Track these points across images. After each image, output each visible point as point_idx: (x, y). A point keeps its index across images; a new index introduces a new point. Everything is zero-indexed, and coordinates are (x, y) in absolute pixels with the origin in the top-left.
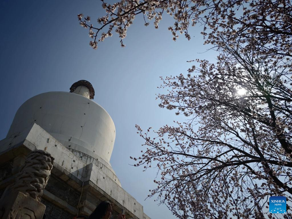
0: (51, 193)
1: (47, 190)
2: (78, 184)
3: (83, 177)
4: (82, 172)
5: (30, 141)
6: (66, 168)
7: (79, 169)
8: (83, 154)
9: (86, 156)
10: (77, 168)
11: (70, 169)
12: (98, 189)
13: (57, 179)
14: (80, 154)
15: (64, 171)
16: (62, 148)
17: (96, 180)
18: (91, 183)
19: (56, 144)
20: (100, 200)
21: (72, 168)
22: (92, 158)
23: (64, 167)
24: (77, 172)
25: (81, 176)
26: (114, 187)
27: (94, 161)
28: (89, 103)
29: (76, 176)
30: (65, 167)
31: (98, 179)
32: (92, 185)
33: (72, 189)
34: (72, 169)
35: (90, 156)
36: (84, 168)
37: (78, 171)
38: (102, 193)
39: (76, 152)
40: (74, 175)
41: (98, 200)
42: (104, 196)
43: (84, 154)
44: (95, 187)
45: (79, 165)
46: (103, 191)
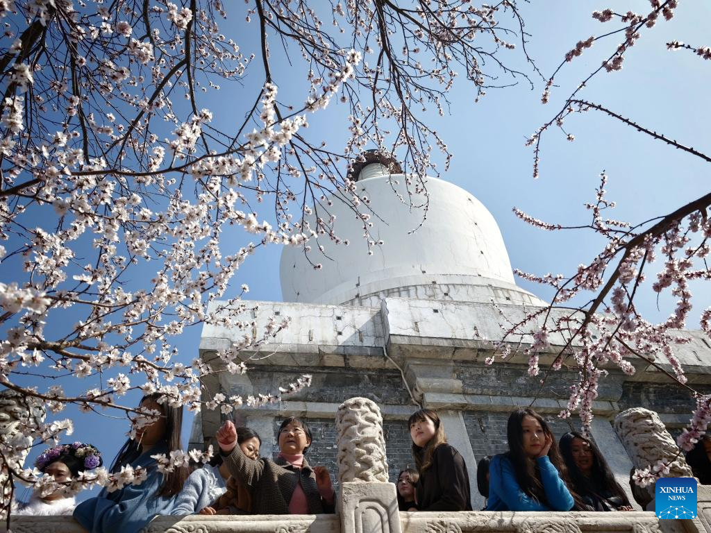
0: (330, 402)
1: (317, 401)
2: (371, 356)
3: (380, 337)
4: (371, 328)
5: (211, 336)
6: (323, 341)
7: (360, 326)
8: (384, 293)
9: (393, 292)
10: (354, 327)
11: (336, 337)
12: (425, 342)
13: (321, 371)
14: (378, 296)
15: (319, 350)
16: (296, 309)
17: (411, 325)
18: (398, 338)
19: (278, 310)
20: (454, 361)
21: (340, 333)
22: (410, 288)
23: (317, 340)
24: (358, 334)
25: (374, 338)
26: (480, 315)
27: (418, 291)
28: (364, 190)
29: (359, 344)
30: (320, 341)
31: (416, 323)
32: (405, 341)
33: (370, 373)
34: (339, 336)
35: (403, 287)
36: (373, 318)
37: (360, 332)
38: (445, 343)
39: (368, 300)
40: (350, 344)
41: (452, 364)
42: (456, 348)
43: (388, 290)
44: (416, 342)
45: (356, 320)
46: (446, 339)
